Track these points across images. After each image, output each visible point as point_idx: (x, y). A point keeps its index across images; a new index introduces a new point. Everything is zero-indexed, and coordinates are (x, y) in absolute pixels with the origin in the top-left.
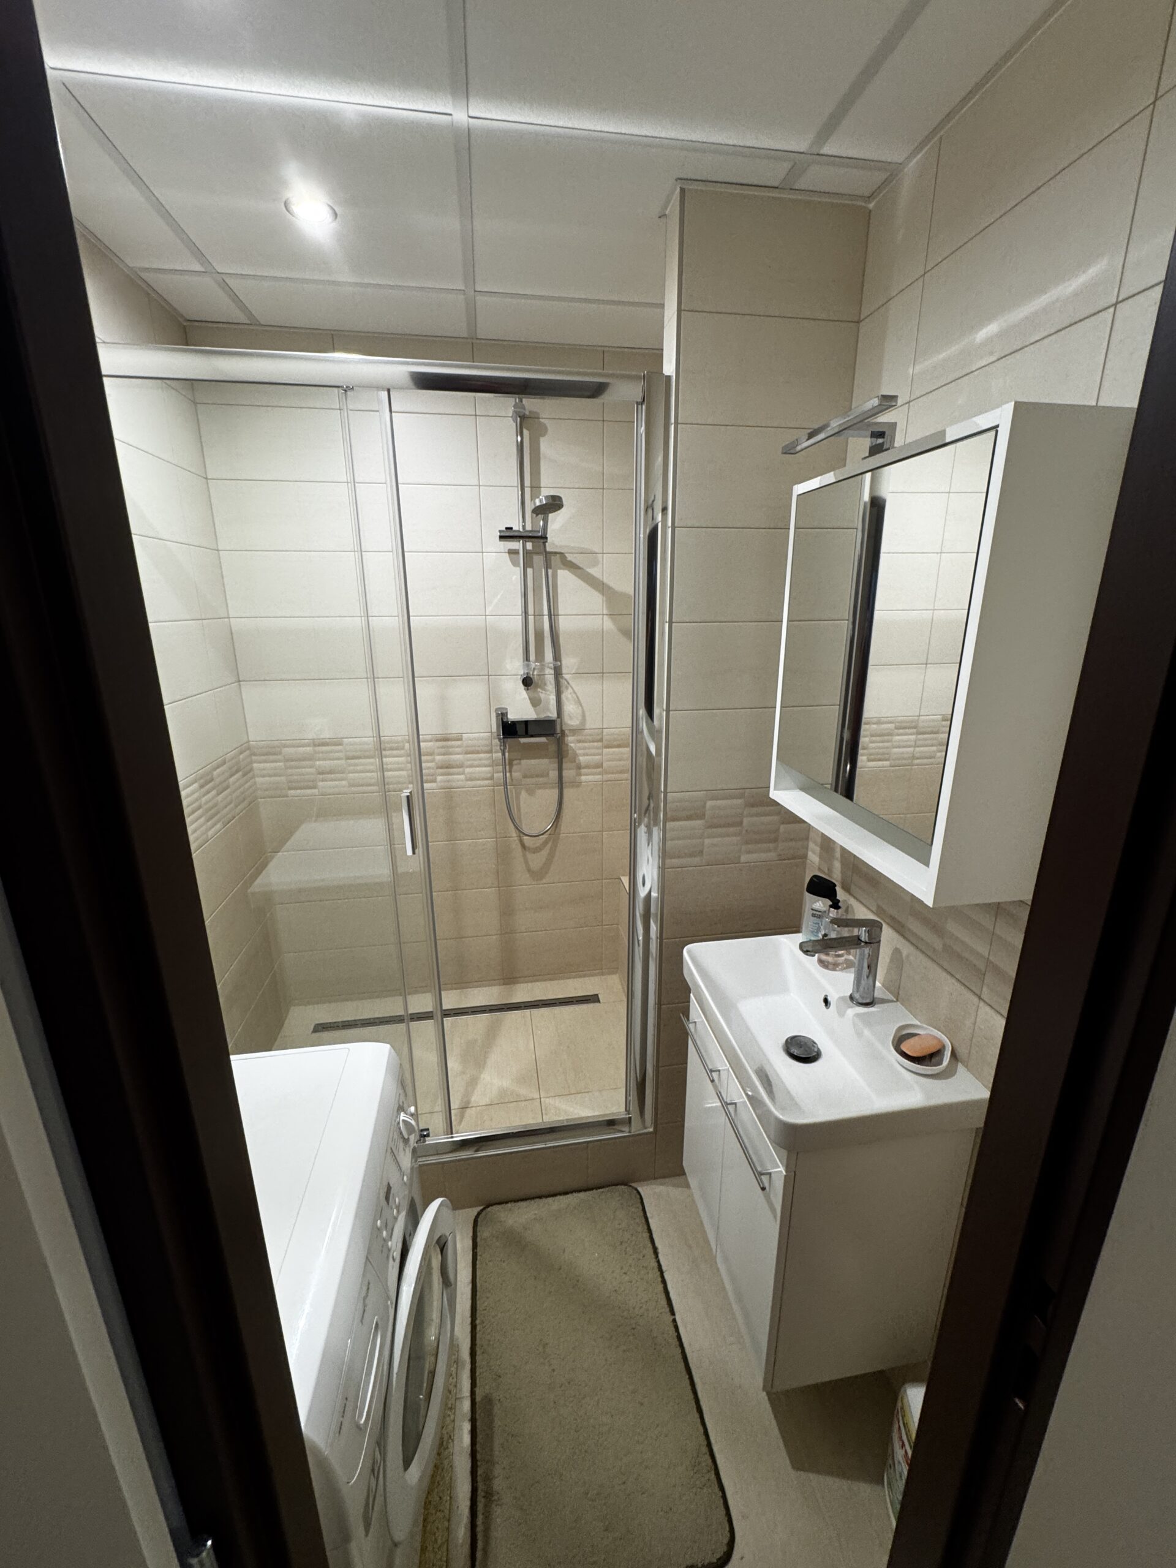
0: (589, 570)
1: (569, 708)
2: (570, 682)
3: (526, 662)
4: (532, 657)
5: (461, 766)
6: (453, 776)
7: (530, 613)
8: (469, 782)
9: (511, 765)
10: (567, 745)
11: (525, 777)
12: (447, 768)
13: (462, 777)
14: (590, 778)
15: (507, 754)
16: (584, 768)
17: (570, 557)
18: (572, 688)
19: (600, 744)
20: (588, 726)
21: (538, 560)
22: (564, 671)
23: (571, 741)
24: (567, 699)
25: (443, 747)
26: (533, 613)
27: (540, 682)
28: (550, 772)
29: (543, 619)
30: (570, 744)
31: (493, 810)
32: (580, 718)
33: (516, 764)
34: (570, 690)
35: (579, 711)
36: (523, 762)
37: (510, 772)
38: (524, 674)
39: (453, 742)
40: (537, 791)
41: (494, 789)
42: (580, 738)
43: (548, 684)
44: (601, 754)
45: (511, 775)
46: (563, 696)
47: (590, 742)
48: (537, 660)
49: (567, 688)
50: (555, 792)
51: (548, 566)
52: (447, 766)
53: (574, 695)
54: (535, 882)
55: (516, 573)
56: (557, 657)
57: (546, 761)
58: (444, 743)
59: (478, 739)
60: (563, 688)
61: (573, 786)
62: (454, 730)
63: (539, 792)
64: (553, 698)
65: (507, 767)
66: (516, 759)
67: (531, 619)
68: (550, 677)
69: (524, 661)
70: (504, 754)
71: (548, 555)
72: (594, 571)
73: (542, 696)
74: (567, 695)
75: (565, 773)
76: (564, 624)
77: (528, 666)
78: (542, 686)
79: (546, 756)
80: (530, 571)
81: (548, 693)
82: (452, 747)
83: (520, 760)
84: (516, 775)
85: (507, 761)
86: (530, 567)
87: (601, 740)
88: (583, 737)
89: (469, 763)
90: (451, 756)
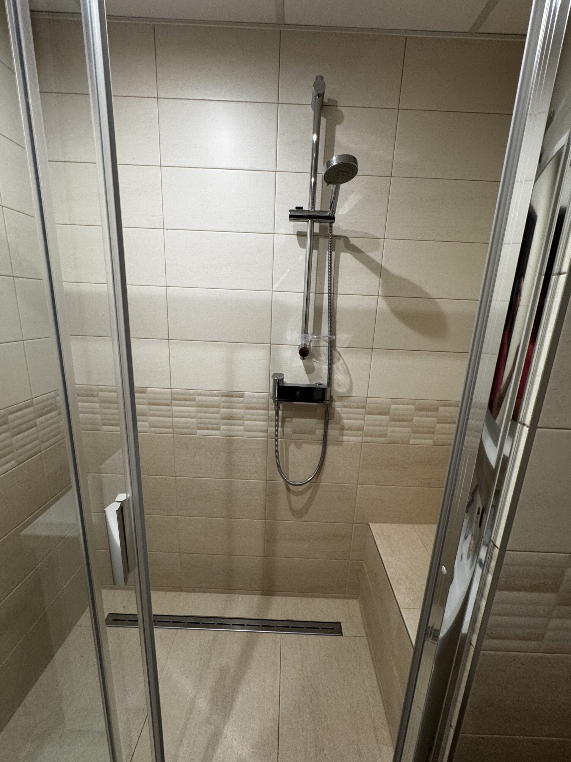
0: (370, 254)
1: (339, 377)
2: (342, 355)
3: (304, 334)
4: (310, 330)
5: (241, 419)
6: (234, 427)
7: (311, 291)
8: (248, 433)
9: (283, 421)
10: (334, 409)
11: (295, 432)
12: (229, 419)
13: (241, 428)
14: (351, 438)
15: (280, 412)
16: (347, 430)
17: (353, 241)
18: (344, 361)
19: (363, 410)
20: (354, 394)
21: (324, 242)
22: (338, 344)
23: (338, 406)
24: (338, 369)
25: (227, 402)
26: (314, 291)
27: (315, 353)
28: (317, 431)
29: (323, 296)
30: (336, 408)
31: (265, 458)
32: (348, 387)
33: (287, 422)
34: (341, 361)
35: (348, 381)
36: (295, 420)
37: (283, 427)
38: (301, 344)
39: (236, 398)
40: (304, 445)
41: (267, 440)
42: (346, 404)
43: (323, 355)
44: (364, 419)
45: (283, 431)
46: (335, 366)
47: (354, 408)
48: (314, 333)
49: (339, 360)
50: (319, 448)
51: (332, 249)
52: (230, 418)
53: (344, 367)
54: (295, 519)
55: (302, 254)
56: (332, 331)
57: (314, 421)
58: (228, 398)
59: (258, 397)
60: (335, 360)
61: (335, 444)
62: (238, 388)
63: (306, 446)
64: (325, 367)
65: (280, 424)
66: (289, 417)
67: (312, 296)
68: (324, 349)
69: (302, 334)
70: (277, 413)
71: (334, 238)
72: (375, 256)
73: (316, 365)
74: (338, 366)
75: (330, 433)
76: (341, 302)
77: (305, 338)
78: (317, 356)
79: (314, 417)
80: (315, 252)
81: (321, 363)
82: (234, 402)
83: (292, 418)
84: (288, 430)
85: (280, 418)
86: (315, 249)
87: (365, 407)
88: (349, 404)
89: (249, 416)
90: (234, 410)
